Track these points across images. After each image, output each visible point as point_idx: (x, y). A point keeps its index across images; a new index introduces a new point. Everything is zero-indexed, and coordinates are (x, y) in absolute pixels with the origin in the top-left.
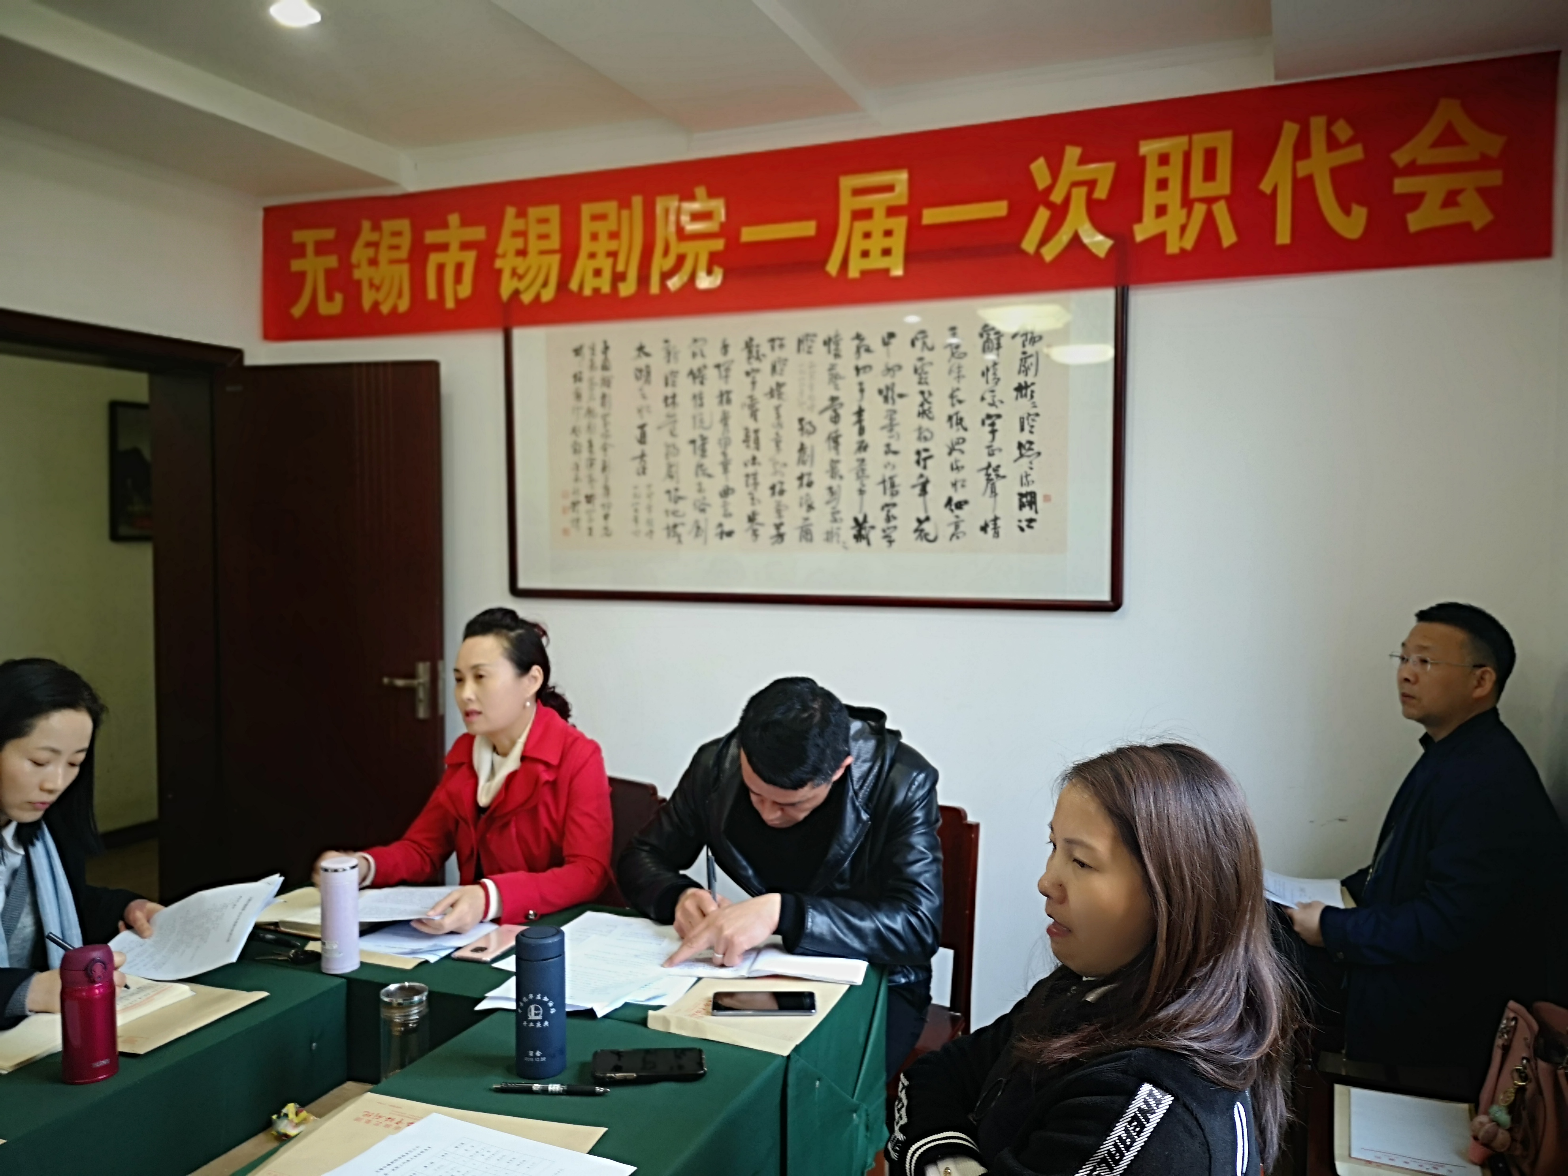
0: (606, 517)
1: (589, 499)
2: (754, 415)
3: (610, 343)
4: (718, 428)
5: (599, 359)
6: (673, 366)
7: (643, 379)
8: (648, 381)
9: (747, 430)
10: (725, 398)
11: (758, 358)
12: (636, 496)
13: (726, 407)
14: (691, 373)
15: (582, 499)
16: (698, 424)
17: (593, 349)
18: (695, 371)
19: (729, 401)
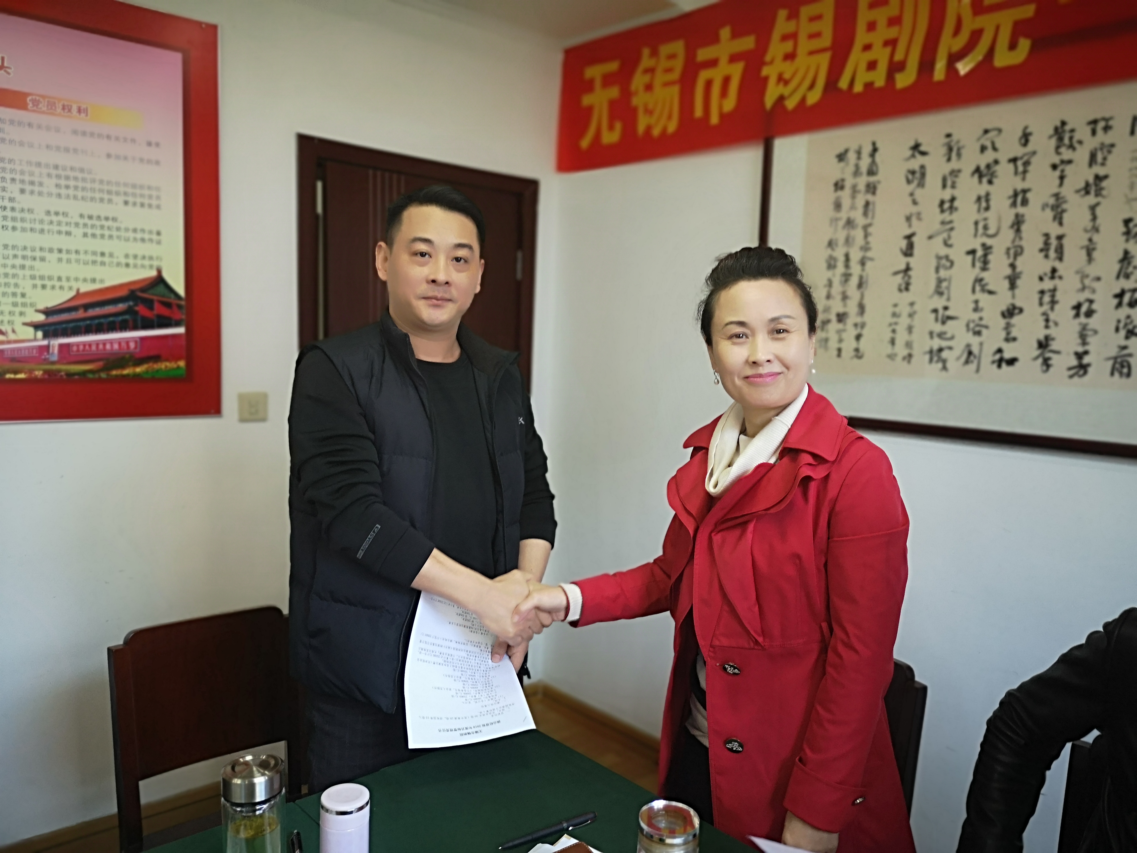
0: (858, 337)
1: (841, 317)
2: (1059, 219)
3: (879, 145)
4: (1007, 236)
5: (865, 163)
6: (954, 164)
7: (916, 182)
8: (921, 184)
9: (1047, 236)
10: (1019, 199)
11: (1071, 147)
12: (894, 315)
13: (1020, 210)
14: (978, 170)
15: (834, 318)
16: (981, 230)
17: (859, 153)
18: (983, 167)
19: (1025, 202)
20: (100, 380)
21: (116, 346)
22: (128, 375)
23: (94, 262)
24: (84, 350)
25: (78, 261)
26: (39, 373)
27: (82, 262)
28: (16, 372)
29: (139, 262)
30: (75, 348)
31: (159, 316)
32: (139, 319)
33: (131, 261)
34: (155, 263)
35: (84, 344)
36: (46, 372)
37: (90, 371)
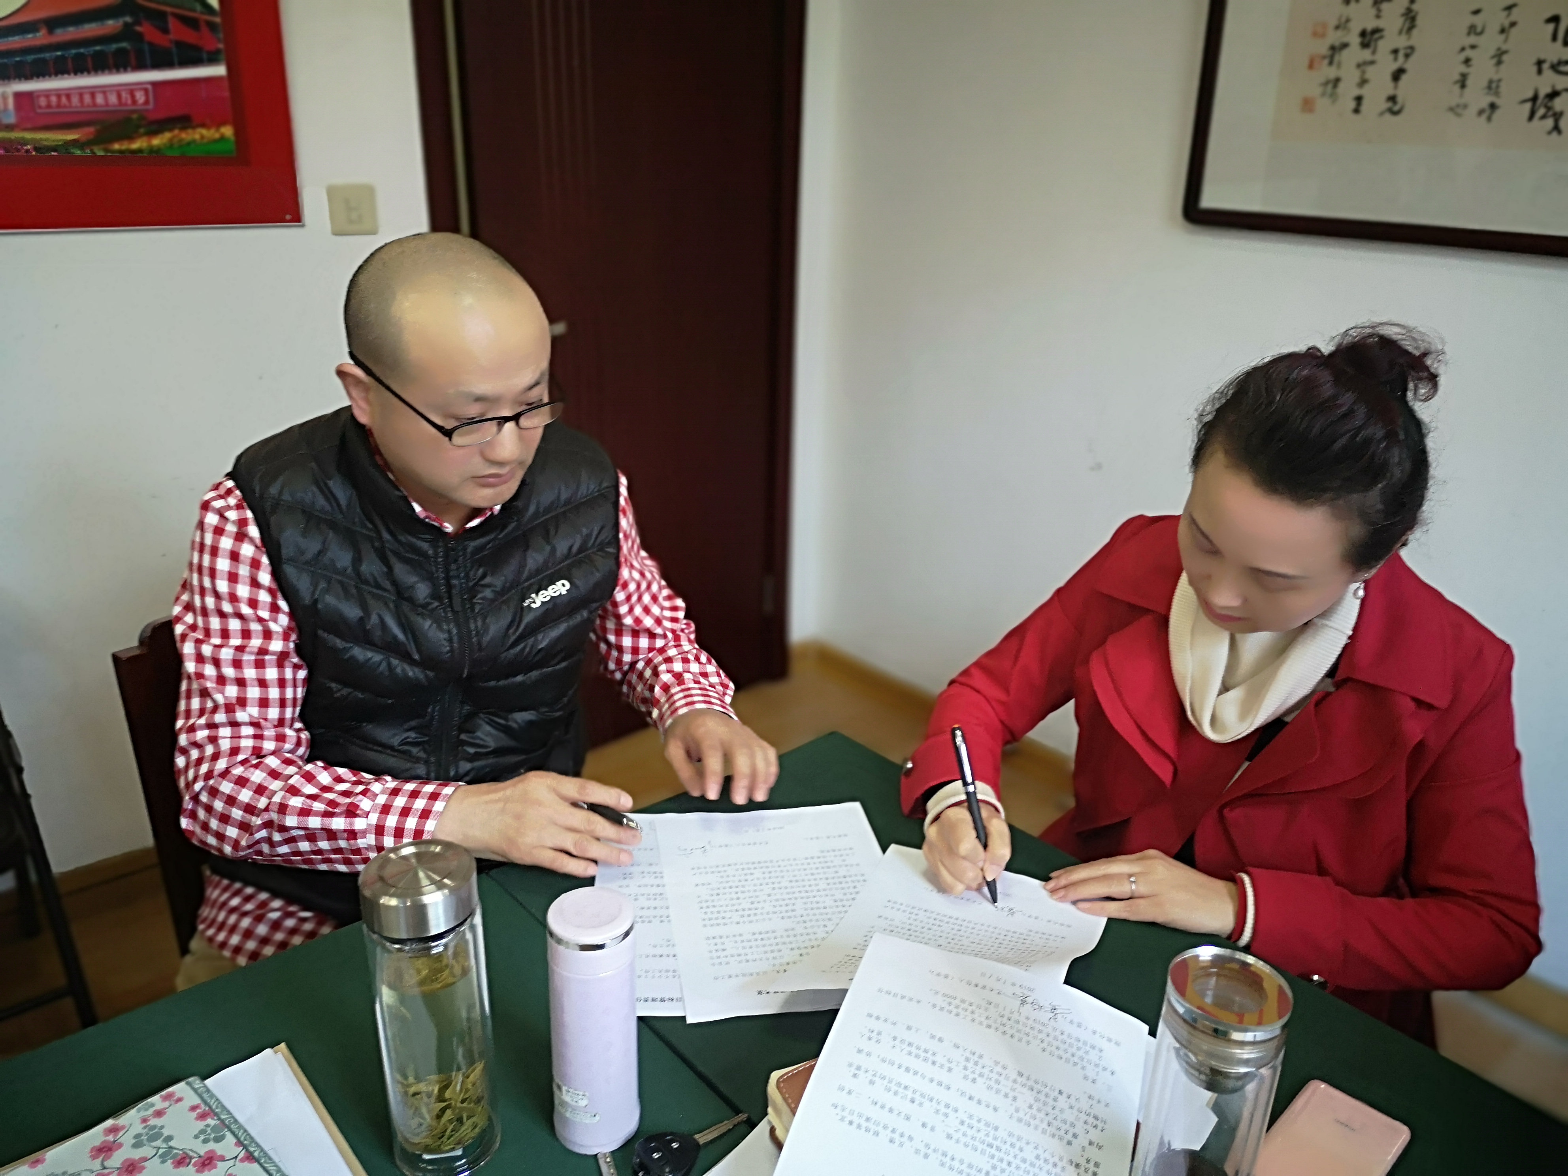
0: (1397, 75)
1: (1369, 38)
12: (1472, 30)
15: (1354, 40)
20: (95, 160)
21: (113, 99)
22: (140, 151)
24: (59, 105)
30: (43, 102)
31: (178, 44)
32: (146, 48)
35: (58, 93)
37: (74, 143)
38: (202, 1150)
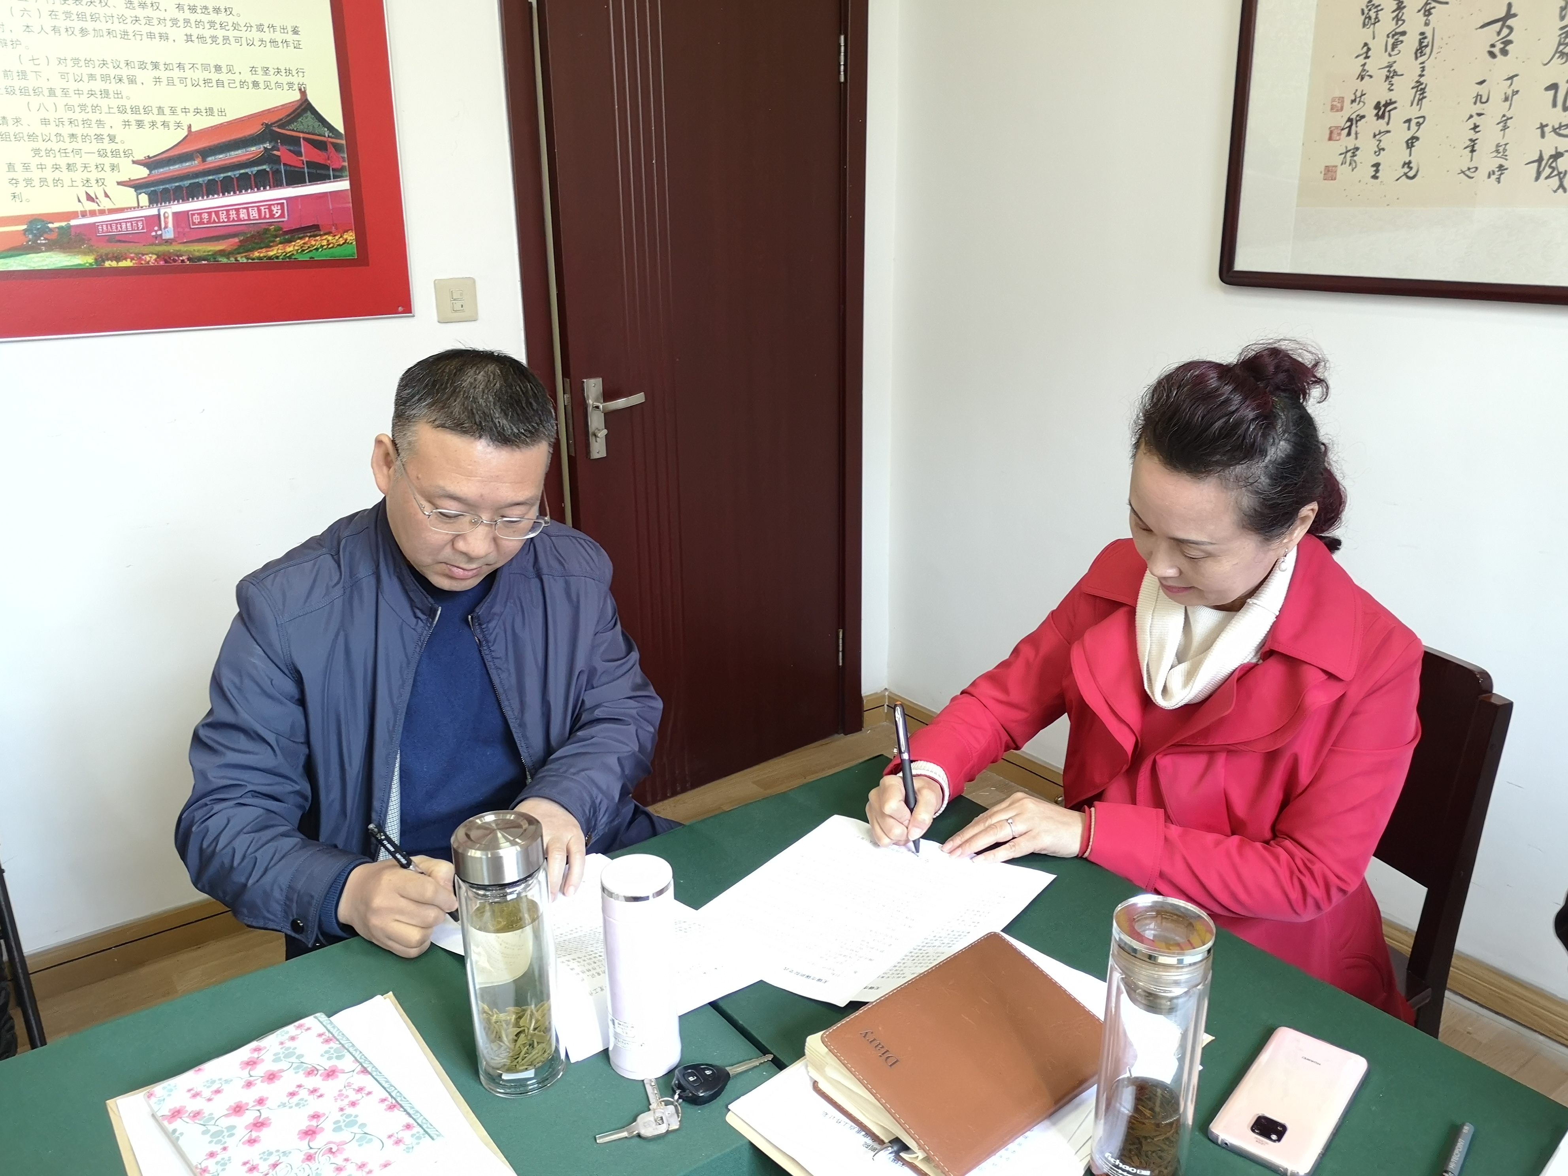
0: (1411, 143)
1: (1383, 110)
12: (1478, 99)
15: (1370, 112)
20: (239, 266)
21: (254, 214)
22: (276, 257)
23: (207, 82)
24: (209, 221)
25: (182, 80)
26: (151, 259)
27: (189, 81)
28: (118, 259)
29: (273, 79)
30: (196, 219)
31: (310, 164)
32: (282, 169)
33: (260, 78)
34: (296, 80)
35: (209, 211)
36: (159, 256)
37: (222, 253)
38: (327, 1065)
